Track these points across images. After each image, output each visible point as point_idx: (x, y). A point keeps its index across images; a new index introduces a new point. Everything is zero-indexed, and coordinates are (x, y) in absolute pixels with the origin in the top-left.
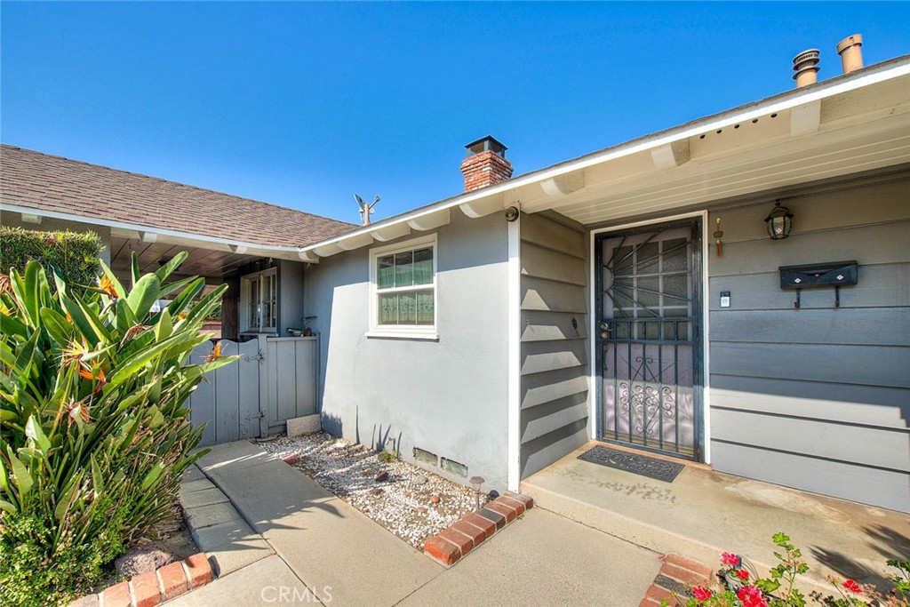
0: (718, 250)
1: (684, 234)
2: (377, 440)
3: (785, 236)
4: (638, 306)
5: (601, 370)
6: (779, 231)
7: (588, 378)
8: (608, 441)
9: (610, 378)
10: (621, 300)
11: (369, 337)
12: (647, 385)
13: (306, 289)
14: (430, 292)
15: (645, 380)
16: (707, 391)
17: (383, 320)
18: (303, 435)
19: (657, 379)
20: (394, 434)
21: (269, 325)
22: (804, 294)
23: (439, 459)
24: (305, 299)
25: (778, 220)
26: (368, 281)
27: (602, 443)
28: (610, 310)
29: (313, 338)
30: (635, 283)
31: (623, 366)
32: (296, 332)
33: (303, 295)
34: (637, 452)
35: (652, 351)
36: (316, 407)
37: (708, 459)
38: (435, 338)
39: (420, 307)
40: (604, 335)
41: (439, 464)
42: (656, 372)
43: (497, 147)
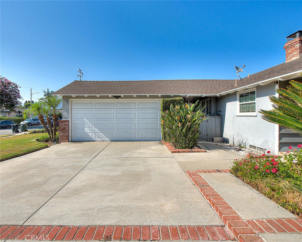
2: (239, 144)
11: (237, 116)
13: (218, 103)
14: (255, 103)
18: (218, 142)
20: (244, 142)
21: (208, 114)
23: (257, 148)
24: (218, 107)
26: (236, 101)
29: (221, 117)
32: (216, 115)
33: (217, 105)
36: (221, 135)
38: (255, 115)
39: (252, 108)
41: (257, 149)
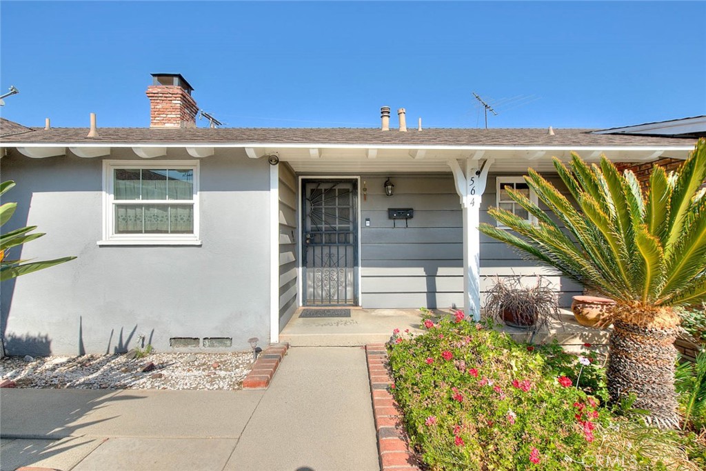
0: (365, 197)
1: (349, 187)
3: (392, 195)
4: (325, 224)
5: (305, 264)
6: (390, 192)
7: (297, 269)
8: (310, 306)
9: (311, 267)
10: (316, 220)
11: (101, 246)
12: (331, 269)
15: (330, 266)
16: (360, 268)
17: (119, 231)
19: (336, 264)
20: (143, 331)
22: (396, 221)
23: (201, 340)
25: (390, 187)
26: (101, 190)
27: (306, 308)
28: (309, 226)
30: (323, 211)
31: (318, 260)
34: (327, 308)
35: (334, 250)
37: (360, 304)
38: (196, 244)
40: (308, 241)
41: (201, 344)
42: (335, 261)
43: (185, 85)
